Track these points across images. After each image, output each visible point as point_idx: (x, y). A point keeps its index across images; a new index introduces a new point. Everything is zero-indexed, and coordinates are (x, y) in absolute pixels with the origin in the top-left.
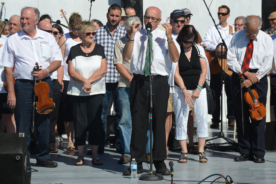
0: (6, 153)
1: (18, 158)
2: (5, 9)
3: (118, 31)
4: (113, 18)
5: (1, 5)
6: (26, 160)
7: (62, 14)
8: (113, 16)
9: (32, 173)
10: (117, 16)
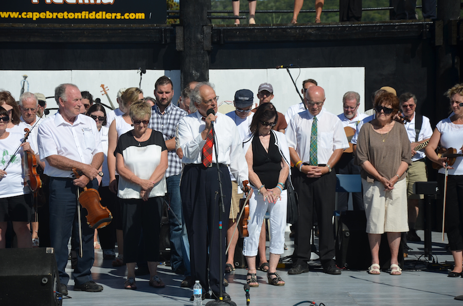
0: (29, 275)
1: (45, 281)
2: (28, 84)
3: (169, 112)
4: (163, 96)
5: (23, 79)
6: (55, 283)
7: (102, 90)
8: (162, 93)
9: (63, 300)
10: (167, 93)
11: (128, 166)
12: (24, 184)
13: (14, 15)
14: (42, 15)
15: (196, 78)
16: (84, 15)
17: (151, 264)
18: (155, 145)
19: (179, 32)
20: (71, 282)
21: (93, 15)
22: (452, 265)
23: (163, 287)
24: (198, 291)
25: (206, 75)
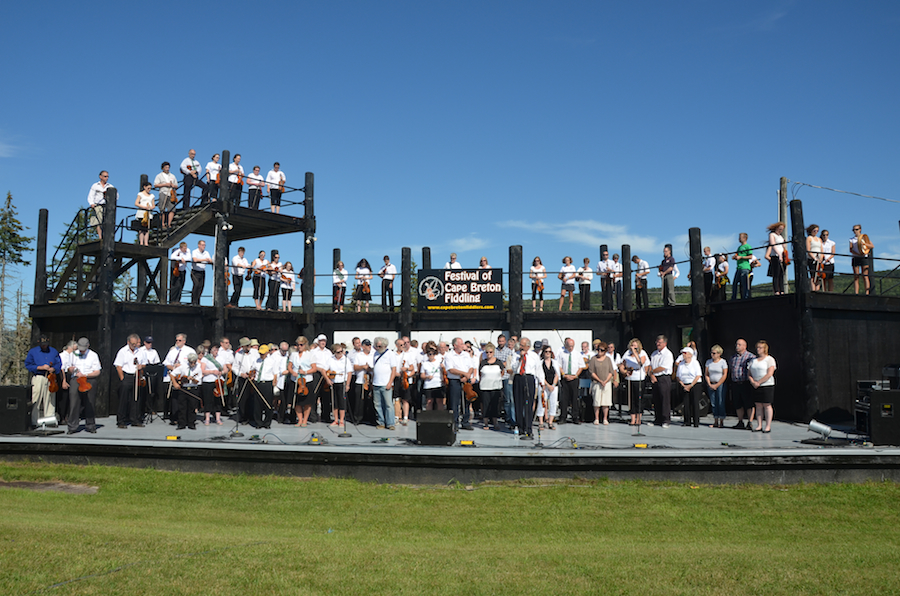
0: (442, 422)
3: (503, 350)
4: (501, 343)
8: (500, 341)
9: (457, 433)
10: (503, 341)
13: (438, 308)
14: (449, 308)
16: (467, 307)
18: (497, 365)
19: (509, 314)
20: (460, 426)
21: (471, 307)
22: (630, 420)
24: (517, 431)
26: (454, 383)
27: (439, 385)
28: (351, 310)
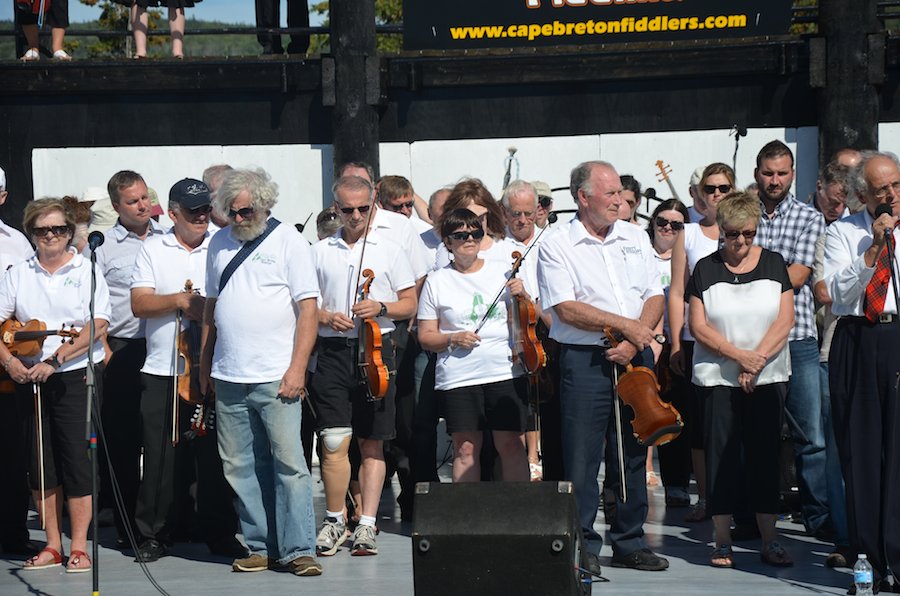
0: (528, 533)
1: (558, 546)
2: (518, 164)
3: (784, 213)
4: (773, 180)
5: (509, 154)
6: (577, 552)
7: (659, 171)
8: (771, 174)
9: (593, 584)
10: (780, 174)
11: (713, 322)
12: (513, 359)
13: (494, 32)
14: (546, 30)
15: (850, 142)
16: (626, 24)
17: (763, 518)
18: (768, 281)
19: (817, 49)
20: (606, 551)
21: (642, 25)
23: (790, 565)
24: (865, 574)
25: (873, 134)
26: (578, 363)
27: (504, 372)
28: (104, 50)
